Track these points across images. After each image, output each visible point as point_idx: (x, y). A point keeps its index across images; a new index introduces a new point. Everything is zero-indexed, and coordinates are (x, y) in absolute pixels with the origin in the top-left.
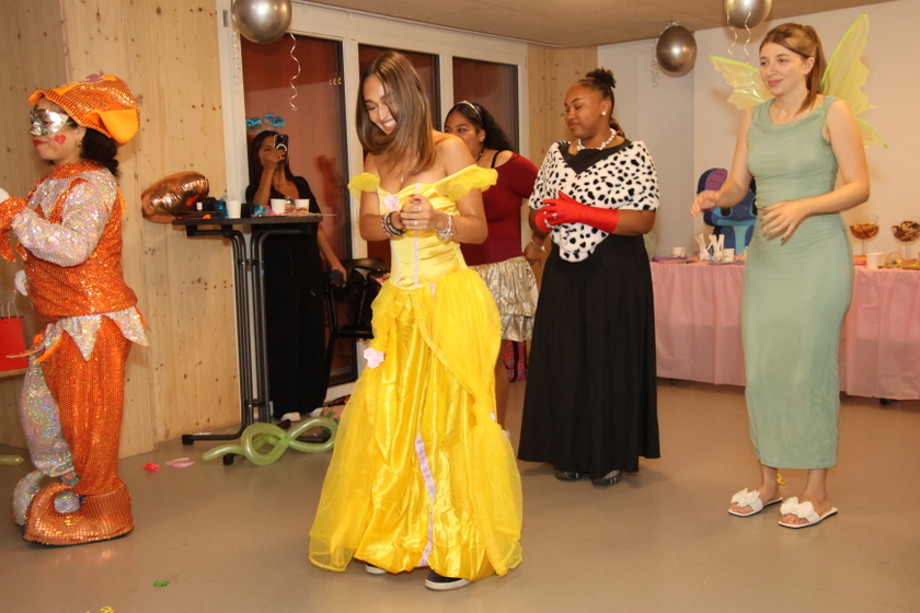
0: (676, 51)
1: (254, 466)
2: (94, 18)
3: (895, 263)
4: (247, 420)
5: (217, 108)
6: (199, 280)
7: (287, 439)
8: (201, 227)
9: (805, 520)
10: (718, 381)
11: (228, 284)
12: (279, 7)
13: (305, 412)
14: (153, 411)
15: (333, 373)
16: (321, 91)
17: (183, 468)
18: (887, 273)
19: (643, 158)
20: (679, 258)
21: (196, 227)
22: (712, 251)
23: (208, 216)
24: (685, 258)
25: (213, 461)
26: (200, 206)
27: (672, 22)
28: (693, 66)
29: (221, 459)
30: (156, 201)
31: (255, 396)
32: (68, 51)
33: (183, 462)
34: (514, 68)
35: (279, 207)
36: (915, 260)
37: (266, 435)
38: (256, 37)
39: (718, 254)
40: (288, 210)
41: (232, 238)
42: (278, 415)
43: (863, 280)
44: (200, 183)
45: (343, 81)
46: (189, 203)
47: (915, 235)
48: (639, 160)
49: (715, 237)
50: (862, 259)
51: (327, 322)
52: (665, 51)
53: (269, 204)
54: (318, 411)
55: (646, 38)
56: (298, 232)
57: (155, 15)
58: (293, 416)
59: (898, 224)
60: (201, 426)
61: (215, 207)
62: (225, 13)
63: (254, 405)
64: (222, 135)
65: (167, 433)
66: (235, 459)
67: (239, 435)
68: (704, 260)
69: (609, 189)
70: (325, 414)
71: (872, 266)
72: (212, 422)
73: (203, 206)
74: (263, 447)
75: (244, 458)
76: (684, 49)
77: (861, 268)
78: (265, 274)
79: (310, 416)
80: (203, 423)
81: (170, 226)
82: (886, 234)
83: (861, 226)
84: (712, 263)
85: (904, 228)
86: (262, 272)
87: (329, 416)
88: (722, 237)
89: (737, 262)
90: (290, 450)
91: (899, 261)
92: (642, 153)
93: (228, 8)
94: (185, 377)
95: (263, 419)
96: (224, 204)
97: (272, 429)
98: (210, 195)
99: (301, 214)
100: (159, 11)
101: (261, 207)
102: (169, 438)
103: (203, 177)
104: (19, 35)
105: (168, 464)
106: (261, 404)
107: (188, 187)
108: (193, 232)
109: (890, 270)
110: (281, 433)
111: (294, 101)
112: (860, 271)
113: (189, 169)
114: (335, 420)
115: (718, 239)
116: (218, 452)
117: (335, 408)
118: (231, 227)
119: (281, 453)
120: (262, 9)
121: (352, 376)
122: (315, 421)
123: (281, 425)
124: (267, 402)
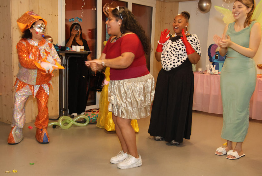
0: (205, 5)
1: (62, 129)
4: (61, 115)
5: (57, 15)
7: (72, 122)
9: (235, 157)
10: (210, 112)
11: (57, 72)
13: (79, 113)
14: (32, 110)
15: (88, 101)
16: (90, 11)
19: (194, 40)
20: (200, 72)
22: (211, 70)
24: (202, 72)
28: (209, 10)
29: (52, 127)
31: (64, 107)
34: (152, 8)
35: (74, 48)
37: (67, 120)
39: (213, 71)
42: (70, 113)
43: (260, 83)
44: (50, 39)
45: (97, 9)
48: (193, 41)
49: (212, 66)
50: (261, 75)
51: (87, 85)
52: (201, 5)
53: (71, 47)
54: (83, 113)
58: (75, 114)
63: (63, 110)
64: (58, 24)
66: (56, 127)
67: (58, 119)
68: (208, 73)
70: (85, 114)
74: (65, 123)
75: (59, 126)
76: (207, 4)
77: (260, 78)
78: (69, 69)
79: (80, 115)
83: (261, 65)
84: (211, 74)
86: (68, 68)
87: (86, 115)
88: (215, 66)
89: (219, 74)
90: (73, 125)
92: (194, 38)
95: (65, 115)
97: (68, 118)
101: (69, 48)
103: (51, 37)
106: (65, 110)
110: (71, 119)
111: (82, 14)
112: (259, 80)
113: (47, 35)
114: (88, 117)
115: (213, 67)
116: (51, 124)
117: (88, 113)
118: (59, 53)
119: (71, 125)
121: (94, 103)
122: (82, 116)
123: (71, 117)
124: (67, 109)
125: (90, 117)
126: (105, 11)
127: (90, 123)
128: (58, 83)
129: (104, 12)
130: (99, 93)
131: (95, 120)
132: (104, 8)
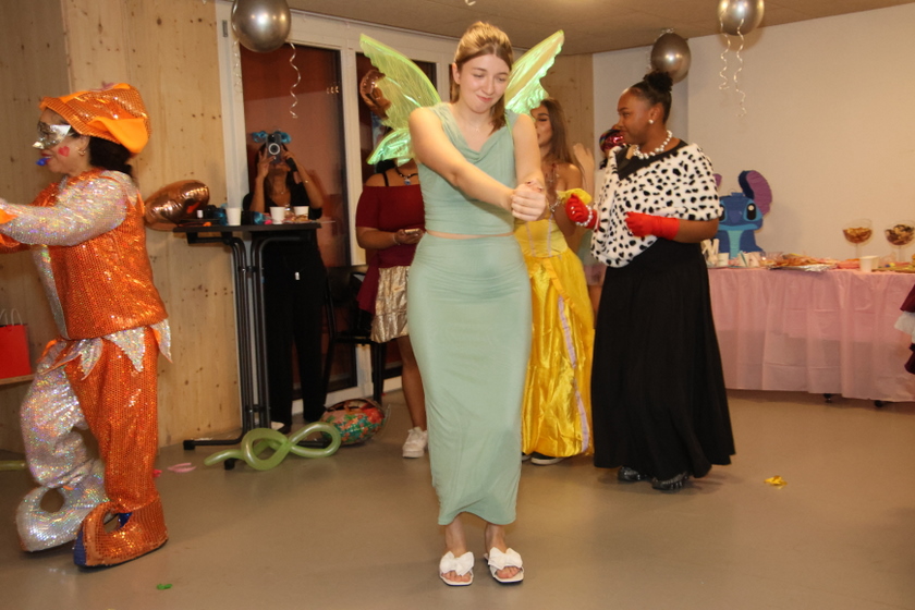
0: (670, 58)
1: (255, 471)
2: (96, 30)
3: (888, 266)
4: (247, 426)
5: (217, 118)
6: (200, 287)
7: (288, 444)
8: (201, 235)
11: (228, 291)
12: (278, 16)
15: (333, 378)
16: (319, 99)
17: (186, 473)
18: (879, 276)
21: (196, 234)
23: (208, 224)
25: (215, 466)
26: (200, 214)
27: (665, 29)
28: (686, 74)
29: (223, 464)
30: (157, 209)
31: (256, 402)
32: (71, 61)
33: (185, 468)
35: (279, 215)
36: (907, 264)
37: (269, 440)
38: (256, 46)
39: (713, 258)
40: (287, 217)
41: (232, 245)
43: (856, 283)
44: (200, 190)
45: (340, 90)
46: (189, 211)
47: (908, 239)
50: (856, 262)
52: (658, 58)
53: (269, 211)
56: (297, 239)
57: (156, 25)
59: (891, 228)
60: (201, 432)
61: (216, 214)
62: (225, 23)
63: (255, 411)
64: (222, 144)
65: (169, 438)
66: (236, 466)
67: (239, 440)
69: (646, 197)
70: (326, 419)
71: (866, 270)
72: (213, 428)
73: (204, 213)
74: (264, 451)
75: (244, 463)
76: (678, 56)
77: (855, 272)
78: (265, 280)
80: (204, 428)
81: (171, 234)
82: (879, 238)
83: (854, 230)
85: (897, 231)
86: (262, 278)
88: (716, 241)
89: (732, 266)
90: (291, 455)
91: (892, 264)
93: (228, 18)
94: (187, 383)
95: (263, 424)
96: (224, 211)
98: (211, 203)
99: (300, 221)
100: (159, 22)
102: (172, 444)
103: (203, 185)
104: (23, 47)
105: (170, 469)
106: (261, 409)
107: (189, 194)
108: (193, 239)
109: (884, 273)
111: (294, 110)
112: (853, 274)
113: (189, 178)
114: (336, 425)
115: (712, 244)
116: (219, 457)
117: (336, 414)
118: (231, 233)
119: (283, 457)
120: (262, 19)
121: (351, 382)
122: (316, 426)
123: (280, 430)
124: (268, 408)
125: (342, 427)
126: (368, 95)
127: (343, 446)
128: (233, 326)
129: (365, 97)
130: (364, 350)
131: (357, 435)
132: (363, 83)
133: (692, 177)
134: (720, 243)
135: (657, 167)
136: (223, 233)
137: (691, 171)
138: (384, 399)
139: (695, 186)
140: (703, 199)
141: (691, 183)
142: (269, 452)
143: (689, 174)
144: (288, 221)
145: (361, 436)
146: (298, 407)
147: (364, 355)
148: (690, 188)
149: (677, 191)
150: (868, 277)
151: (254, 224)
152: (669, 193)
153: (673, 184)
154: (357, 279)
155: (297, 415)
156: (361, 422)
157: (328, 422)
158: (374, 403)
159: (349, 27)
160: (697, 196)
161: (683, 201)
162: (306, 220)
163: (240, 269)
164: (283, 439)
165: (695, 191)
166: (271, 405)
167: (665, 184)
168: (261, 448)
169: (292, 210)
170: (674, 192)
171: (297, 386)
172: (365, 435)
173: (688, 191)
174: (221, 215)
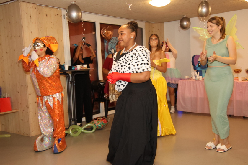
0: (185, 23)
1: (73, 137)
2: (30, 18)
3: (246, 79)
4: (70, 125)
5: (62, 41)
7: (81, 129)
9: (224, 150)
10: (198, 112)
11: (65, 87)
12: (79, 14)
15: (94, 111)
16: (90, 35)
18: (244, 82)
20: (187, 79)
22: (196, 77)
24: (189, 79)
27: (184, 16)
28: (190, 27)
31: (73, 118)
32: (23, 26)
35: (79, 67)
37: (76, 128)
38: (73, 22)
39: (198, 78)
40: (81, 67)
41: (66, 75)
43: (238, 84)
45: (96, 33)
50: (237, 78)
51: (92, 97)
52: (182, 23)
53: (76, 66)
55: (177, 20)
56: (84, 73)
59: (247, 69)
62: (64, 16)
63: (72, 120)
64: (63, 48)
66: (67, 135)
67: (68, 128)
68: (194, 79)
71: (240, 80)
75: (69, 135)
76: (187, 23)
77: (237, 81)
82: (243, 72)
83: (237, 70)
84: (196, 80)
86: (74, 84)
88: (199, 73)
90: (82, 132)
93: (65, 14)
95: (75, 124)
96: (64, 66)
98: (61, 64)
99: (85, 69)
100: (47, 15)
104: (10, 23)
106: (74, 120)
114: (95, 124)
115: (197, 74)
117: (94, 121)
118: (66, 72)
119: (80, 133)
120: (74, 14)
121: (99, 112)
122: (89, 124)
123: (80, 126)
124: (76, 119)
125: (96, 125)
127: (97, 130)
130: (102, 103)
131: (100, 127)
132: (102, 31)
133: (137, 57)
134: (200, 74)
135: (125, 56)
136: (64, 72)
137: (137, 55)
138: (108, 117)
139: (138, 60)
140: (141, 64)
141: (137, 60)
142: (76, 132)
143: (136, 56)
144: (82, 69)
145: (101, 127)
146: (84, 119)
147: (102, 105)
148: (137, 61)
149: (132, 63)
150: (241, 83)
151: (72, 69)
152: (129, 64)
153: (131, 61)
154: (100, 84)
155: (84, 121)
156: (101, 123)
157: (92, 123)
158: (105, 118)
159: (98, 16)
160: (139, 63)
161: (134, 66)
162: (86, 68)
163: (68, 82)
164: (80, 128)
165: (138, 62)
166: (77, 119)
167: (128, 61)
168: (74, 131)
169: (82, 65)
170: (131, 64)
171: (84, 113)
172: (102, 127)
173: (136, 63)
174: (63, 67)
